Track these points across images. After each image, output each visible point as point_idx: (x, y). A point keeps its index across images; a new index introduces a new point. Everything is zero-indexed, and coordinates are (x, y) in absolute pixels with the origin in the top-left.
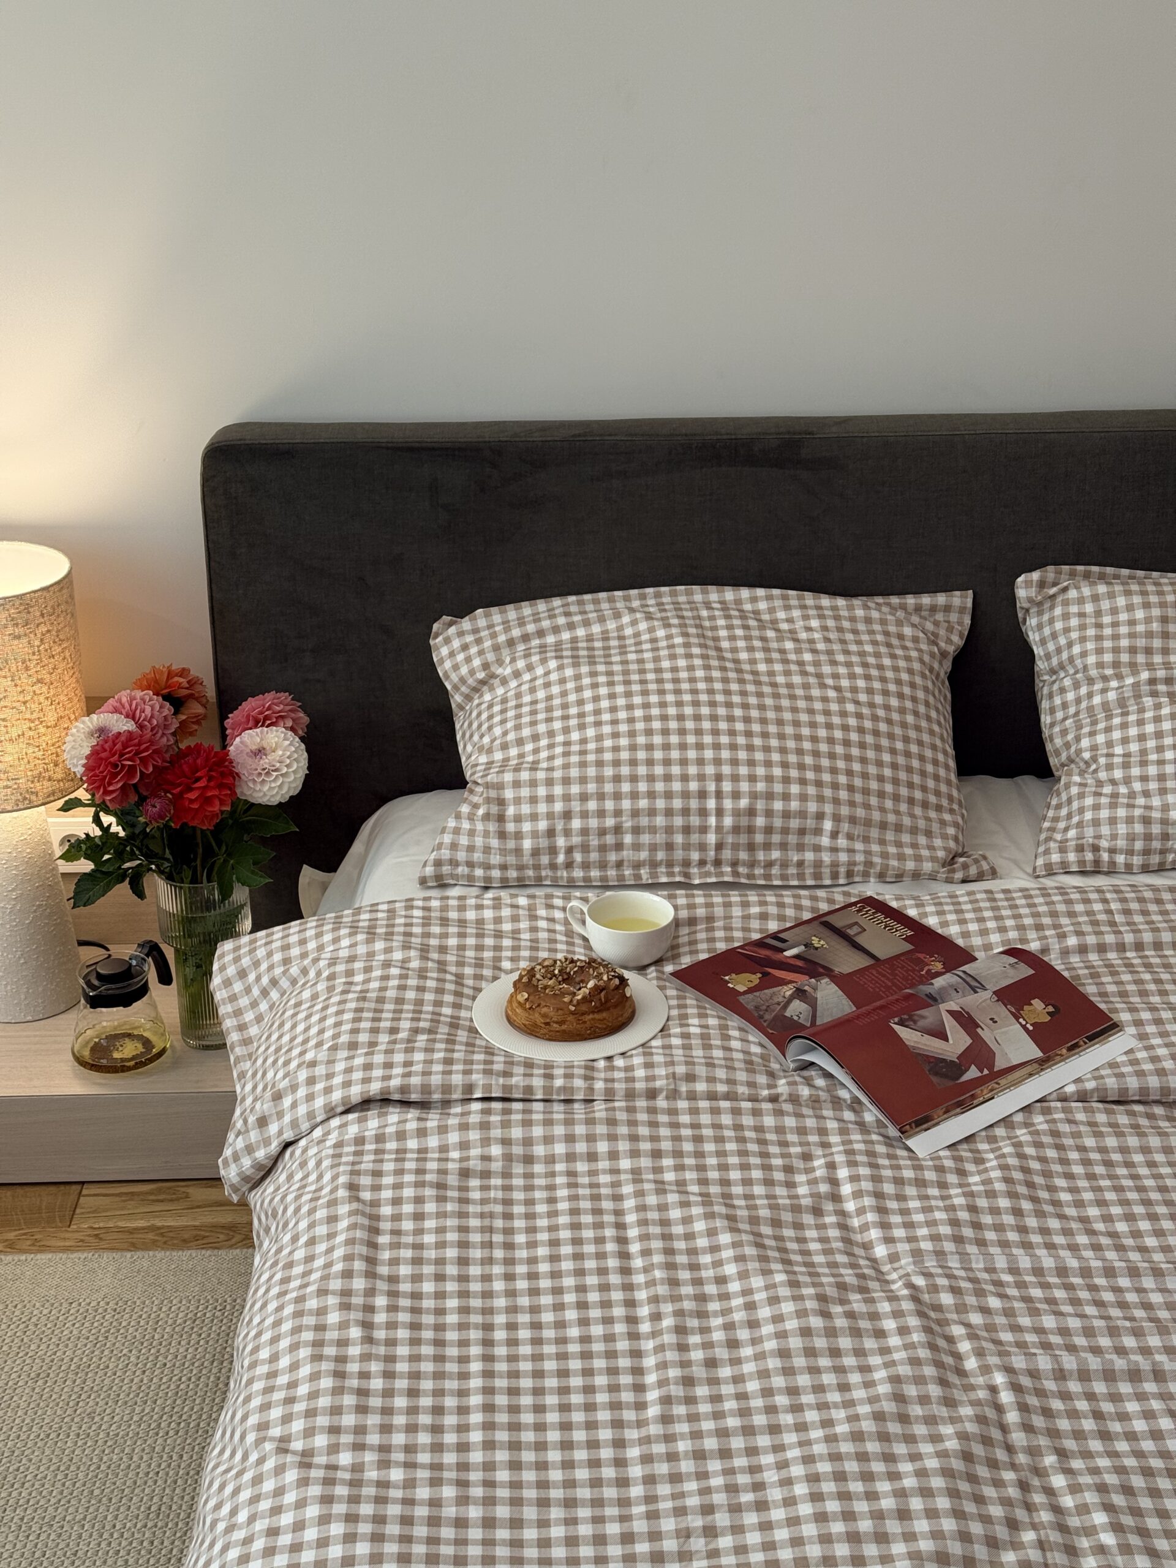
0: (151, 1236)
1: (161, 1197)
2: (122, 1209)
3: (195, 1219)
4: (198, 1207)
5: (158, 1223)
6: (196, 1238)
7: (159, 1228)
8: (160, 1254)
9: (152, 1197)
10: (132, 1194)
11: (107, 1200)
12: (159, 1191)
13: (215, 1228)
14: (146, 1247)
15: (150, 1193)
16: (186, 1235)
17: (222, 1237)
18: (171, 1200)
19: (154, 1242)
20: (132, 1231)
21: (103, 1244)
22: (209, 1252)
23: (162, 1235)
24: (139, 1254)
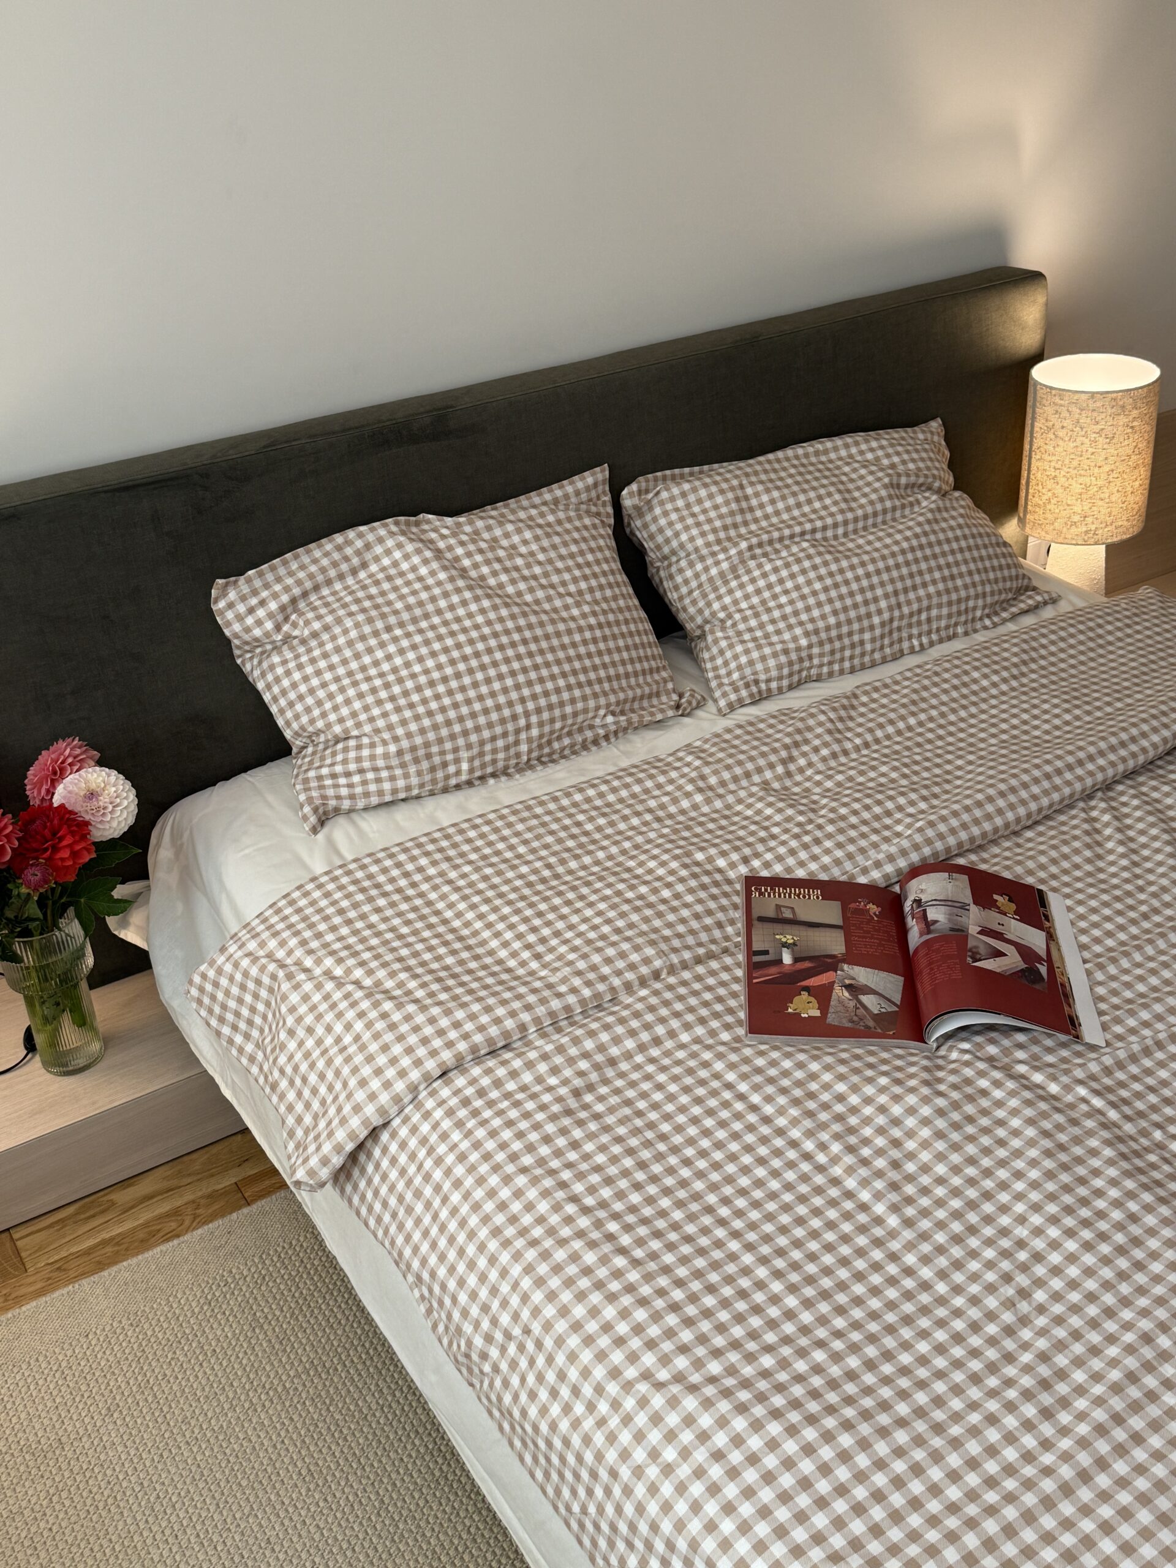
0: (109, 1249)
1: (88, 1215)
2: (64, 1236)
3: (137, 1219)
4: (130, 1208)
5: (105, 1235)
6: (152, 1234)
7: (111, 1239)
8: (133, 1261)
9: (82, 1218)
10: (58, 1222)
11: (43, 1235)
12: (86, 1209)
13: (160, 1218)
14: (114, 1260)
15: (77, 1214)
16: (141, 1235)
17: (174, 1225)
18: (103, 1212)
19: (117, 1253)
20: (89, 1253)
21: (73, 1274)
22: (176, 1242)
23: (118, 1244)
24: (115, 1268)
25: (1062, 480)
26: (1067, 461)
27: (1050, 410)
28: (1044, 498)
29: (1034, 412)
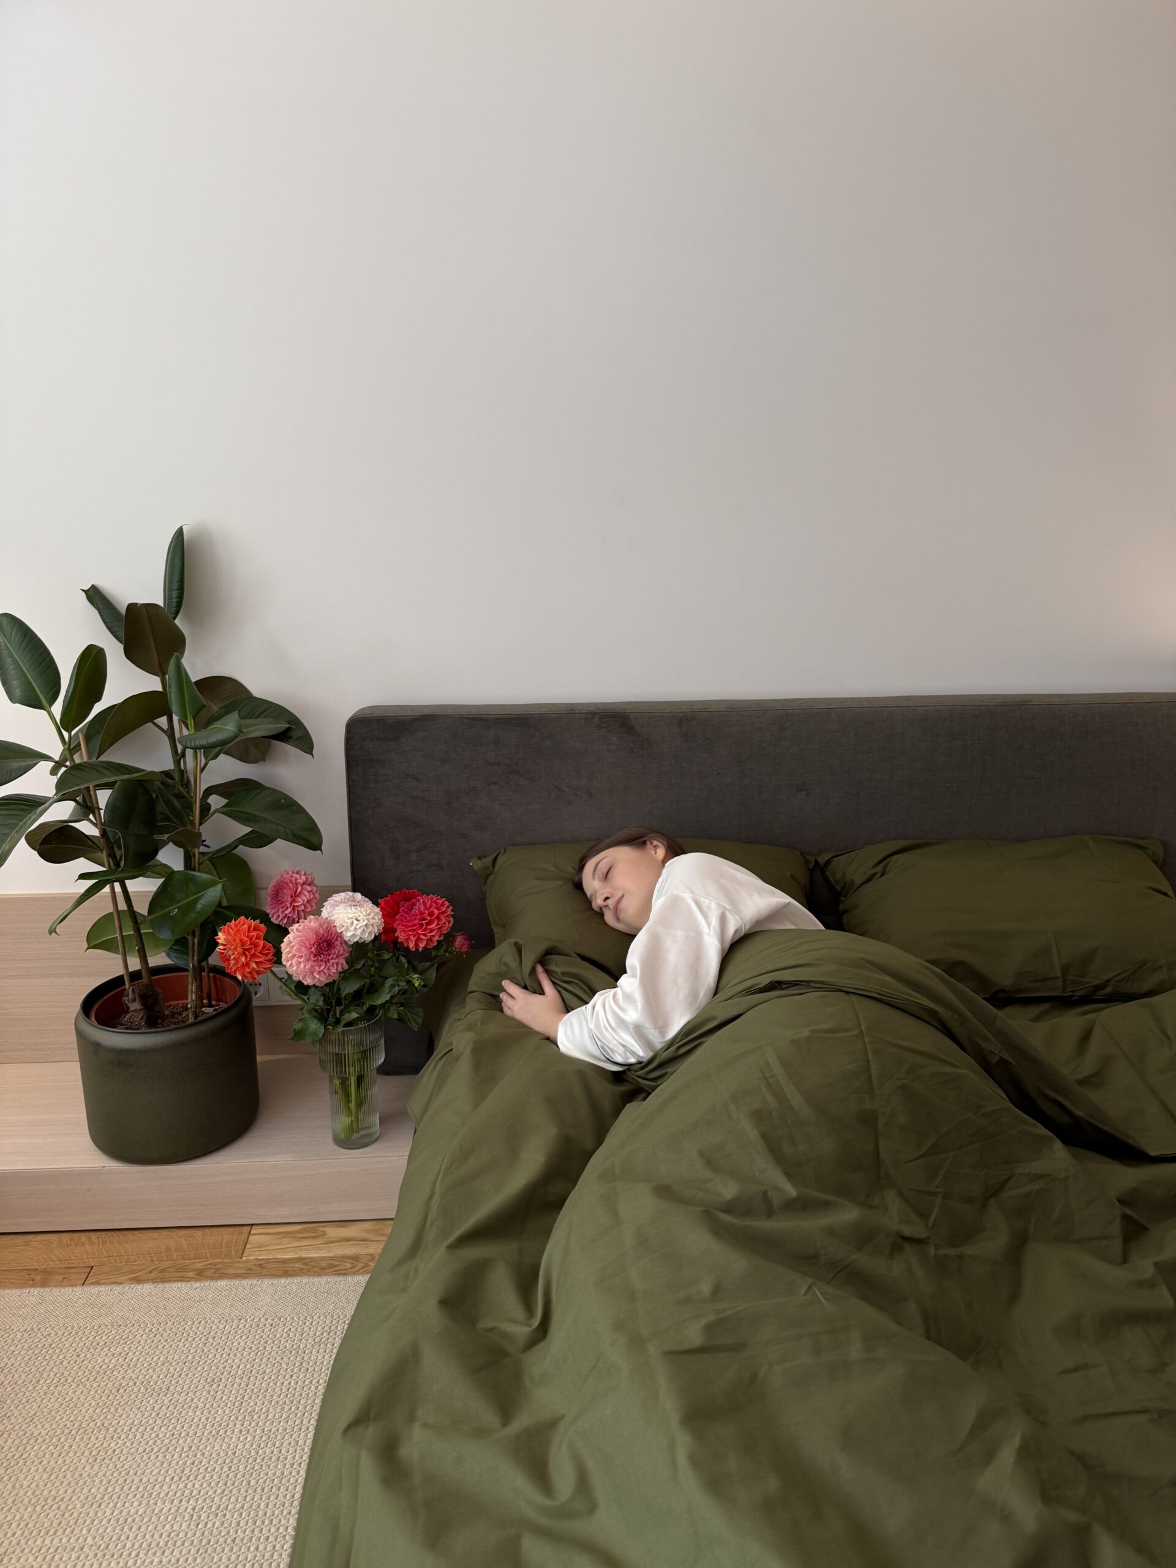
0: (298, 1265)
1: (306, 1235)
2: (278, 1244)
3: (330, 1252)
4: (332, 1242)
5: (304, 1256)
6: (331, 1266)
7: (304, 1259)
8: (305, 1280)
9: (301, 1235)
10: (286, 1233)
11: (268, 1238)
12: (305, 1230)
13: (344, 1258)
14: (296, 1273)
15: (299, 1232)
16: (324, 1264)
18: (314, 1237)
19: (301, 1269)
20: (284, 1262)
21: (265, 1272)
22: (340, 1277)
23: (306, 1264)
24: (291, 1280)
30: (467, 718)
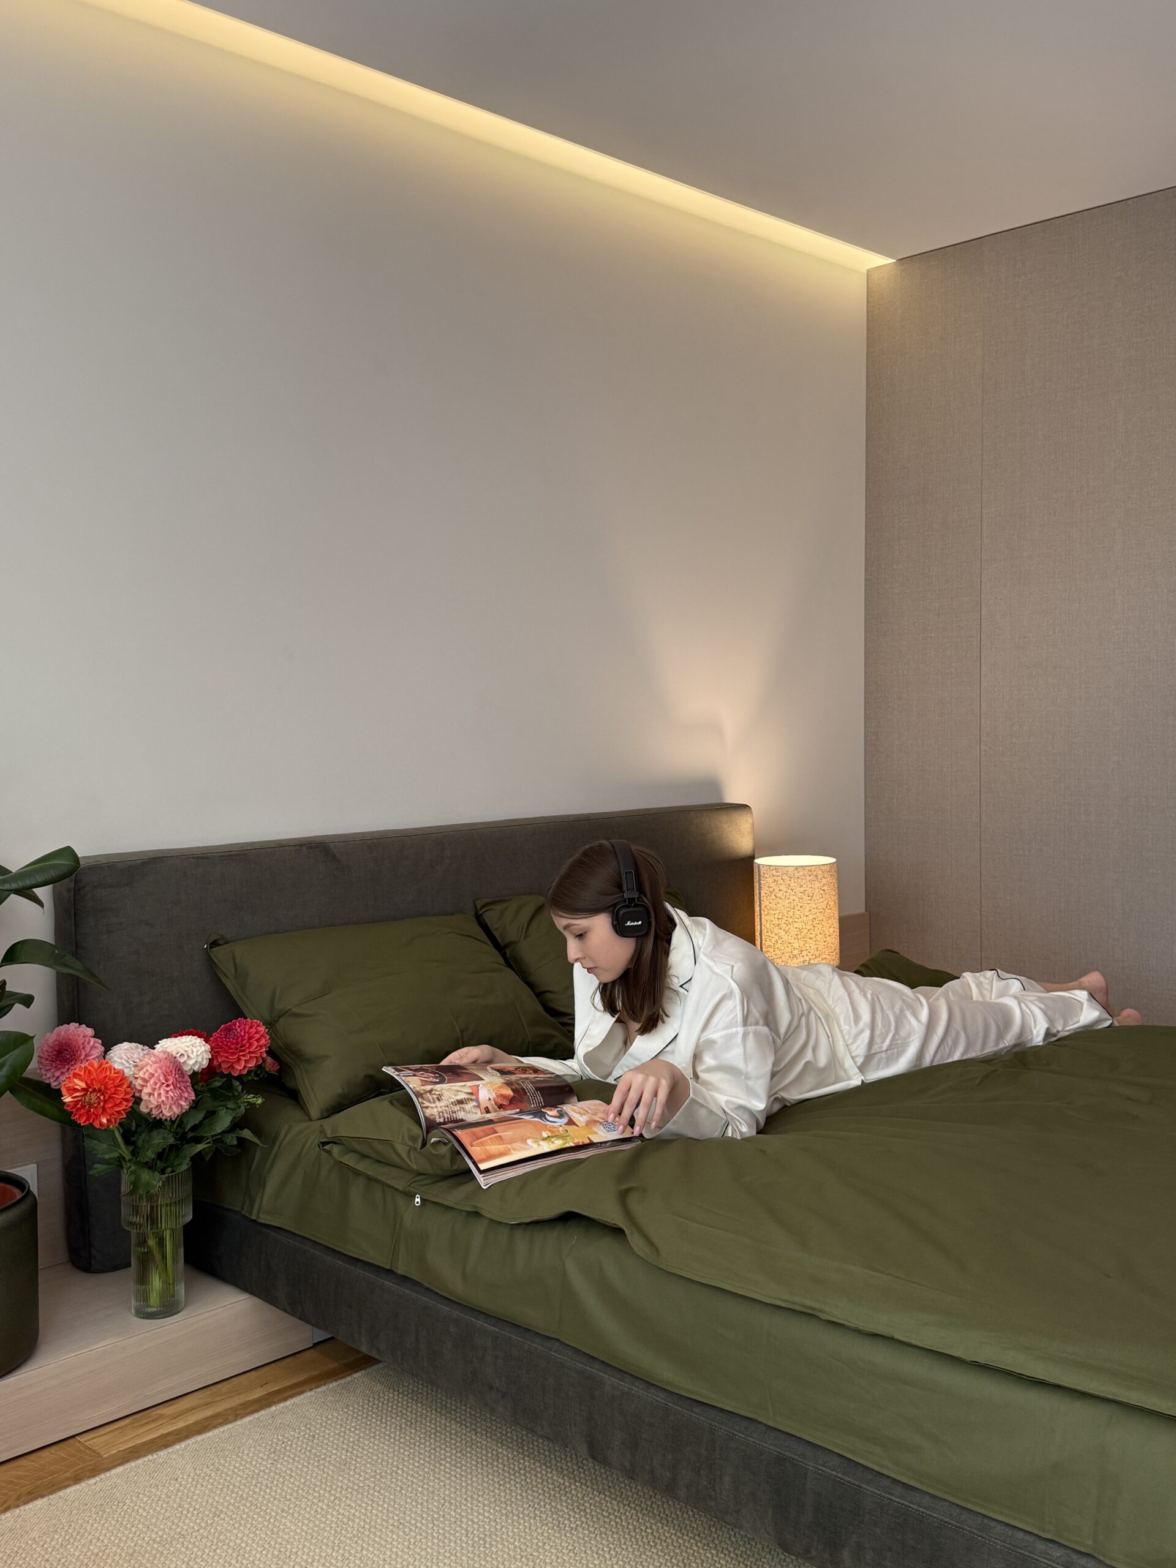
0: (169, 1438)
1: (142, 1422)
2: (127, 1435)
3: (186, 1421)
4: (178, 1415)
5: (164, 1431)
6: (205, 1425)
7: (168, 1433)
11: (104, 1437)
12: (139, 1419)
17: (220, 1420)
20: (154, 1440)
21: (144, 1452)
22: (230, 1426)
24: (184, 1443)
25: (783, 926)
26: (785, 914)
27: (770, 880)
28: (773, 940)
29: (760, 884)
30: (193, 858)
